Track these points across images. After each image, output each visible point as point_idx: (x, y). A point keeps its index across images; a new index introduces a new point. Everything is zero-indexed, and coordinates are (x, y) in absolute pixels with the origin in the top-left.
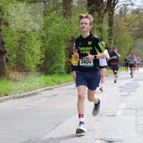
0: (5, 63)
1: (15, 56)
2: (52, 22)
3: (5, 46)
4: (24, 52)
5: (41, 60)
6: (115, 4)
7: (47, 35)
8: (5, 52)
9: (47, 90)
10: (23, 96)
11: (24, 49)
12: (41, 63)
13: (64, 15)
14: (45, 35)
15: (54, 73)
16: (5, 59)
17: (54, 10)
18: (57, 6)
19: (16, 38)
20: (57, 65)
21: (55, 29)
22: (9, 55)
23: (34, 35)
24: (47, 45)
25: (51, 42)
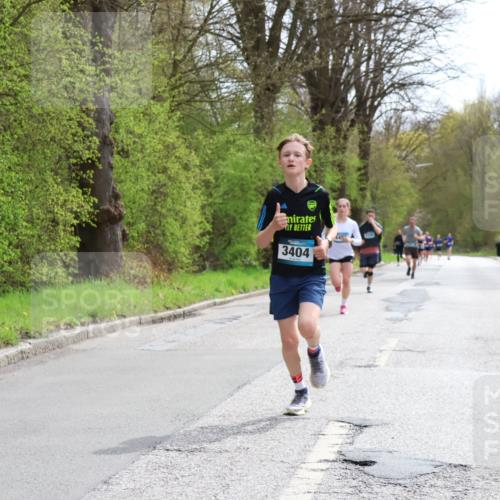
0: (120, 243)
1: (142, 226)
2: (228, 149)
3: (121, 203)
4: (165, 217)
5: (203, 235)
6: (373, 109)
7: (217, 179)
8: (121, 217)
9: (215, 304)
10: (162, 320)
11: (164, 211)
12: (203, 243)
13: (257, 131)
14: (212, 179)
15: (231, 267)
16: (119, 233)
17: (232, 122)
18: (240, 111)
19: (145, 184)
20: (240, 247)
21: (236, 166)
22: (129, 224)
23: (188, 178)
24: (217, 201)
25: (226, 193)
